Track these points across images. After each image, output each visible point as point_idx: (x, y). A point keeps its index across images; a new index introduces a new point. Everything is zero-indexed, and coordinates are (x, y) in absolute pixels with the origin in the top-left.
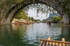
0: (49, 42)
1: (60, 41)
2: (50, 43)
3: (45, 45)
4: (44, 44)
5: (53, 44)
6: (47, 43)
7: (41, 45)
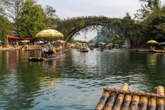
0: (126, 94)
1: (153, 94)
2: (129, 98)
3: (115, 101)
4: (113, 100)
5: (135, 101)
6: (121, 98)
7: (104, 102)
